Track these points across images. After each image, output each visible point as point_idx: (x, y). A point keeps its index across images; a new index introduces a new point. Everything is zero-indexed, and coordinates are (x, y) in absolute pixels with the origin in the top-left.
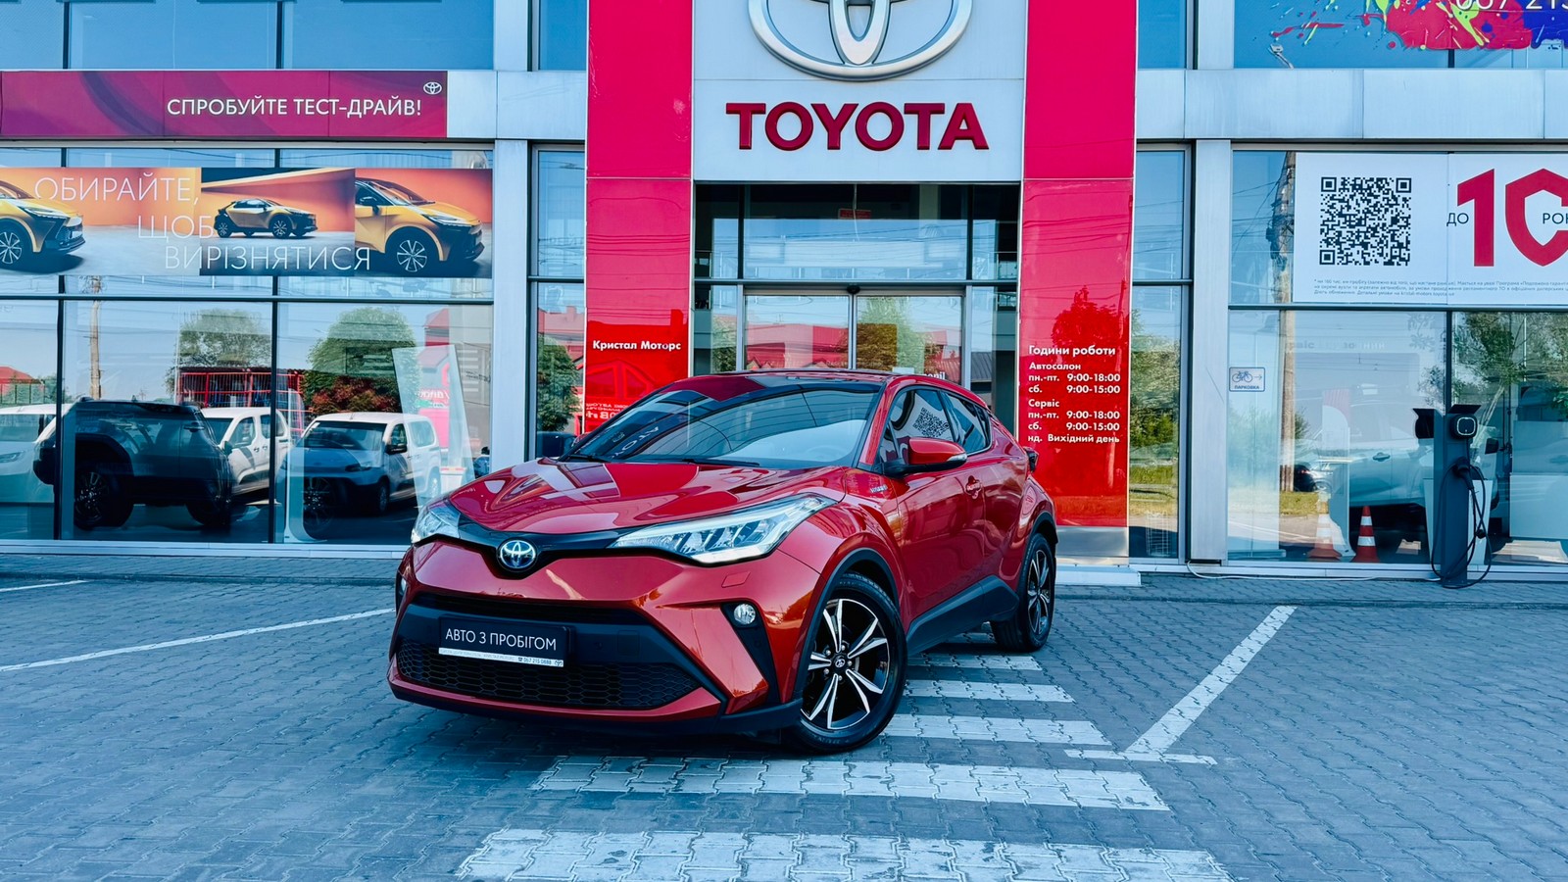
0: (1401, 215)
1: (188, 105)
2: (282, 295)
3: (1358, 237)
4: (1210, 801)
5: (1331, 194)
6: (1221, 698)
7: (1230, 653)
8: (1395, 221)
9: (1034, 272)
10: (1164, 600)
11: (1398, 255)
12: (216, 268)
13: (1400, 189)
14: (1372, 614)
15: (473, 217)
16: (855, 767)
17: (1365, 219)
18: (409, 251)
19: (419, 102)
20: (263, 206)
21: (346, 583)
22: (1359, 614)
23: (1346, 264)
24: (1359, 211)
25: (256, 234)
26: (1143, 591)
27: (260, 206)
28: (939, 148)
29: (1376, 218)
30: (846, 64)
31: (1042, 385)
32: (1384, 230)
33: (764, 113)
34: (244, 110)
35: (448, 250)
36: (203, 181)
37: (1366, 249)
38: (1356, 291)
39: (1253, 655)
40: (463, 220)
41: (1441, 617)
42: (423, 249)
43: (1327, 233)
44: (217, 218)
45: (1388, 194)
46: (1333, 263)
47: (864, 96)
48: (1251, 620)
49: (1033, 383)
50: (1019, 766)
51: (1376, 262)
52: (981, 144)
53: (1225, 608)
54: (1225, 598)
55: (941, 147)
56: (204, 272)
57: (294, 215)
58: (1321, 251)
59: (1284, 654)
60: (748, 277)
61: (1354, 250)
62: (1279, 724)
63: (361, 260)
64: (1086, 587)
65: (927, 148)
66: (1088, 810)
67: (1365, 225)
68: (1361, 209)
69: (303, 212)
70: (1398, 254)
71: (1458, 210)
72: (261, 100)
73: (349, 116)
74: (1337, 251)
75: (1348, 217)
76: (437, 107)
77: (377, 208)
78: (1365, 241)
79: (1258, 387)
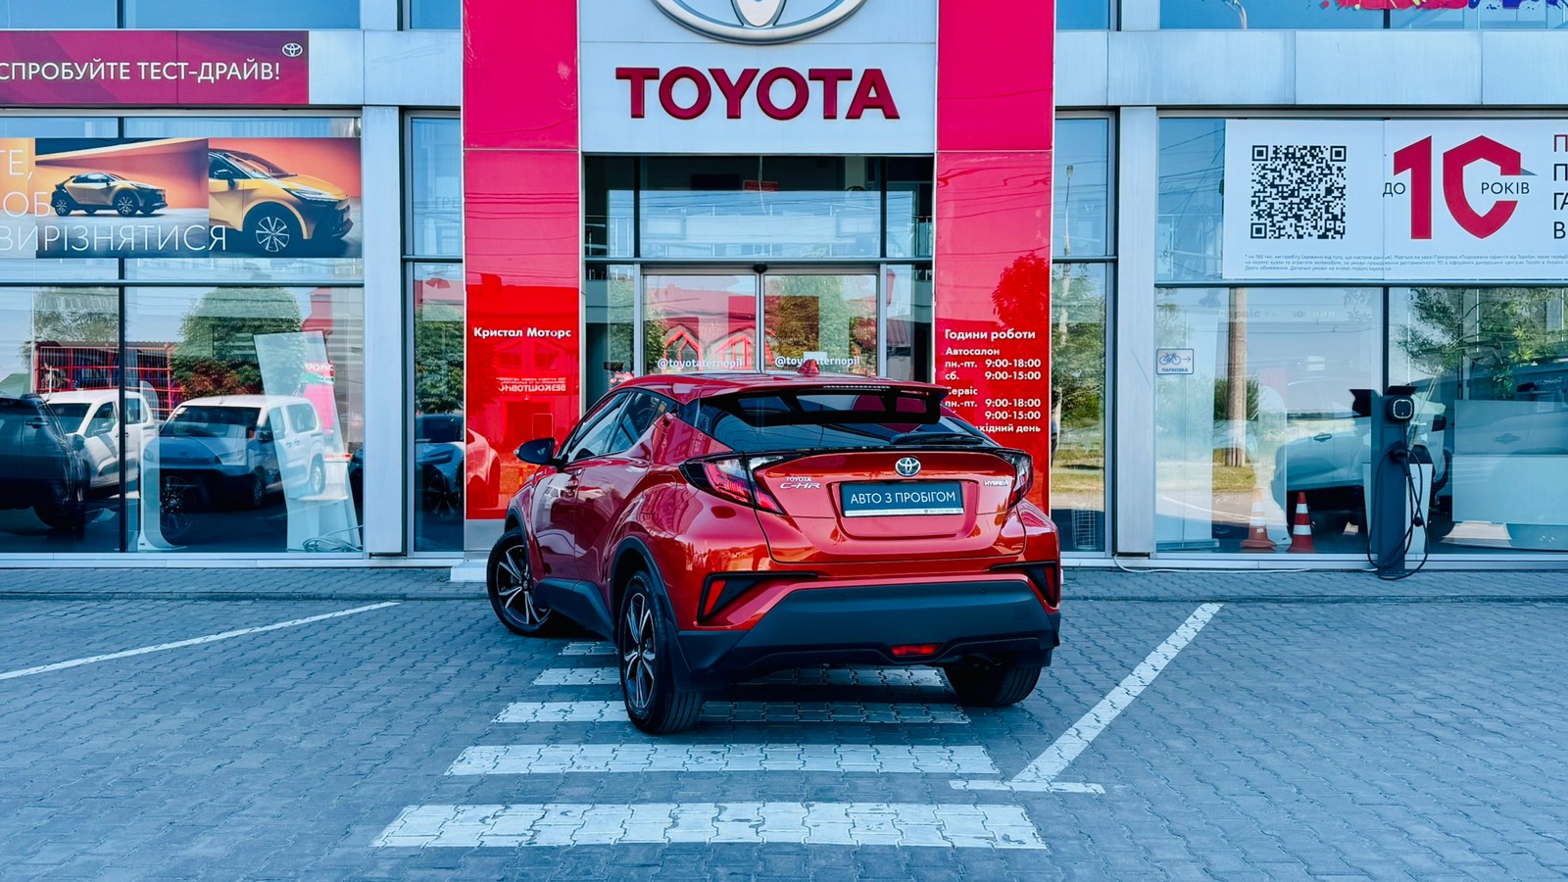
0: (1336, 185)
1: (18, 70)
2: (129, 278)
3: (1291, 209)
4: (1089, 837)
5: (1263, 163)
6: (1124, 714)
7: (1143, 660)
8: (1329, 191)
9: (949, 250)
10: (1086, 598)
11: (1333, 228)
12: (52, 250)
13: (1334, 158)
14: (1300, 611)
15: (340, 191)
16: (726, 808)
17: (1298, 190)
18: (269, 229)
19: (277, 64)
20: (106, 181)
21: (203, 599)
22: (1286, 612)
23: (1279, 237)
24: (1291, 181)
25: (98, 212)
26: (1066, 589)
27: (103, 181)
28: (847, 117)
29: (1310, 188)
30: (745, 25)
31: (959, 371)
32: (1318, 201)
33: (658, 78)
34: (82, 74)
35: (313, 227)
36: (37, 154)
37: (1300, 221)
38: (1289, 267)
39: (1167, 662)
40: (328, 193)
41: (1371, 613)
42: (285, 227)
43: (1259, 205)
44: (53, 194)
45: (1322, 163)
46: (1265, 237)
47: (765, 61)
48: (1172, 621)
49: (950, 370)
50: (897, 802)
51: (1310, 235)
52: (891, 113)
53: (1148, 607)
54: (1149, 595)
55: (849, 117)
56: (41, 255)
57: (141, 191)
58: (1252, 224)
59: (1199, 661)
60: (646, 255)
61: (1286, 223)
62: (1178, 744)
63: (216, 239)
65: (835, 117)
66: (961, 850)
67: (1298, 196)
68: (1294, 179)
69: (151, 187)
70: (1332, 226)
71: (1394, 179)
72: (98, 64)
73: (199, 82)
74: (1269, 224)
75: (1280, 188)
76: (297, 71)
77: (234, 182)
78: (1298, 213)
79: (1187, 370)
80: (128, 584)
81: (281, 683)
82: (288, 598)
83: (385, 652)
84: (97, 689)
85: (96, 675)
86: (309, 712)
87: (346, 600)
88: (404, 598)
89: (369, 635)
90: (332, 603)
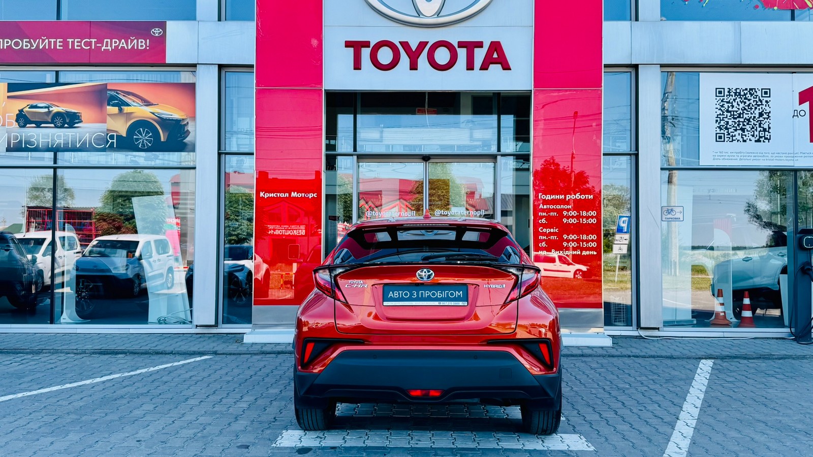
0: (765, 111)
2: (60, 164)
3: (738, 125)
5: (722, 98)
7: (685, 400)
8: (761, 115)
9: (541, 147)
10: (629, 356)
11: (763, 136)
12: (16, 147)
13: (763, 95)
14: (763, 365)
15: (183, 114)
17: (743, 114)
18: (142, 135)
19: (148, 40)
20: (48, 107)
21: (96, 353)
22: (755, 365)
23: (732, 141)
24: (739, 109)
25: (43, 125)
26: (614, 350)
27: (46, 107)
28: (480, 70)
29: (749, 113)
30: (421, 16)
31: (547, 218)
32: (754, 120)
33: (369, 47)
34: (35, 46)
35: (167, 134)
36: (8, 92)
37: (744, 132)
38: (738, 158)
39: (701, 401)
40: (176, 115)
41: (807, 367)
42: (151, 134)
43: (720, 123)
44: (17, 115)
45: (756, 98)
46: (724, 141)
47: (432, 37)
48: (689, 371)
49: (542, 217)
51: (750, 140)
52: (506, 67)
53: (669, 362)
54: (666, 354)
55: (482, 69)
56: (8, 150)
57: (68, 113)
58: (716, 134)
60: (360, 150)
61: (736, 133)
63: (111, 141)
64: (578, 348)
65: (473, 69)
67: (743, 117)
68: (740, 107)
69: (73, 111)
70: (763, 135)
71: (799, 108)
72: (45, 40)
73: (103, 50)
74: (726, 134)
75: (732, 112)
76: (159, 44)
77: (121, 108)
78: (743, 127)
79: (679, 219)
80: (52, 344)
81: (137, 413)
82: (146, 353)
83: (203, 391)
84: (18, 417)
85: (21, 407)
86: (152, 436)
87: (181, 354)
88: (215, 353)
89: (193, 378)
90: (172, 356)
